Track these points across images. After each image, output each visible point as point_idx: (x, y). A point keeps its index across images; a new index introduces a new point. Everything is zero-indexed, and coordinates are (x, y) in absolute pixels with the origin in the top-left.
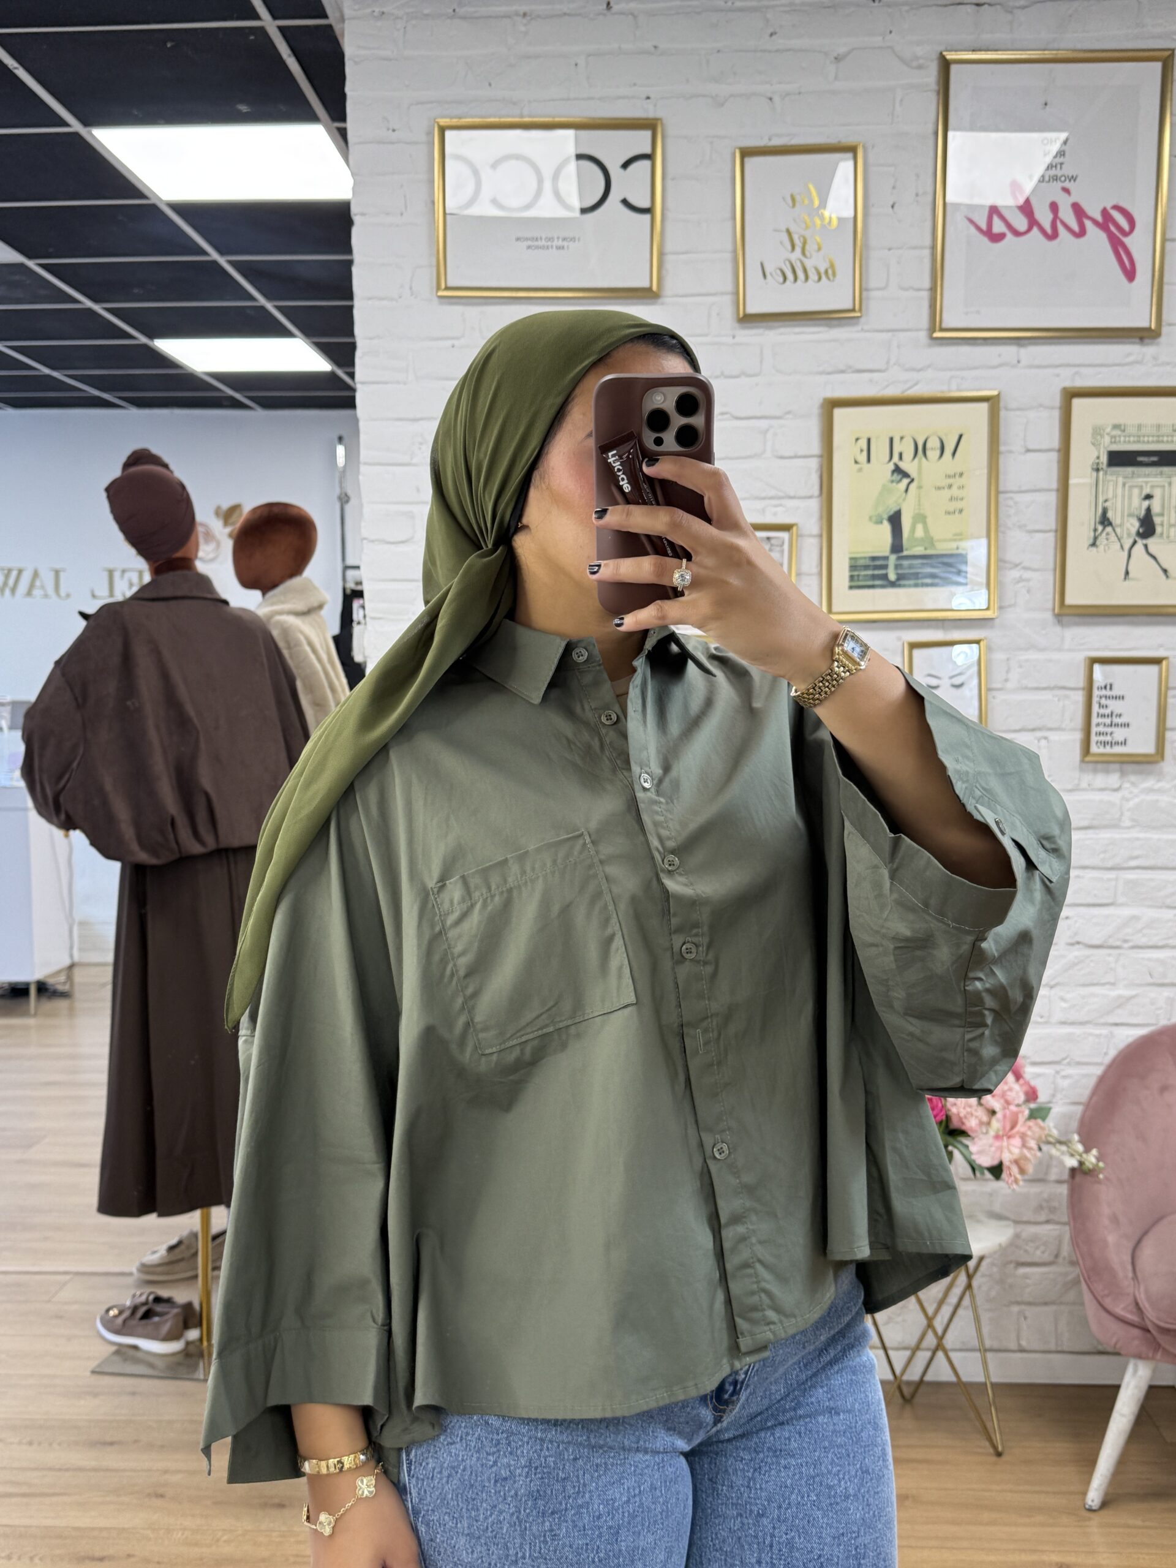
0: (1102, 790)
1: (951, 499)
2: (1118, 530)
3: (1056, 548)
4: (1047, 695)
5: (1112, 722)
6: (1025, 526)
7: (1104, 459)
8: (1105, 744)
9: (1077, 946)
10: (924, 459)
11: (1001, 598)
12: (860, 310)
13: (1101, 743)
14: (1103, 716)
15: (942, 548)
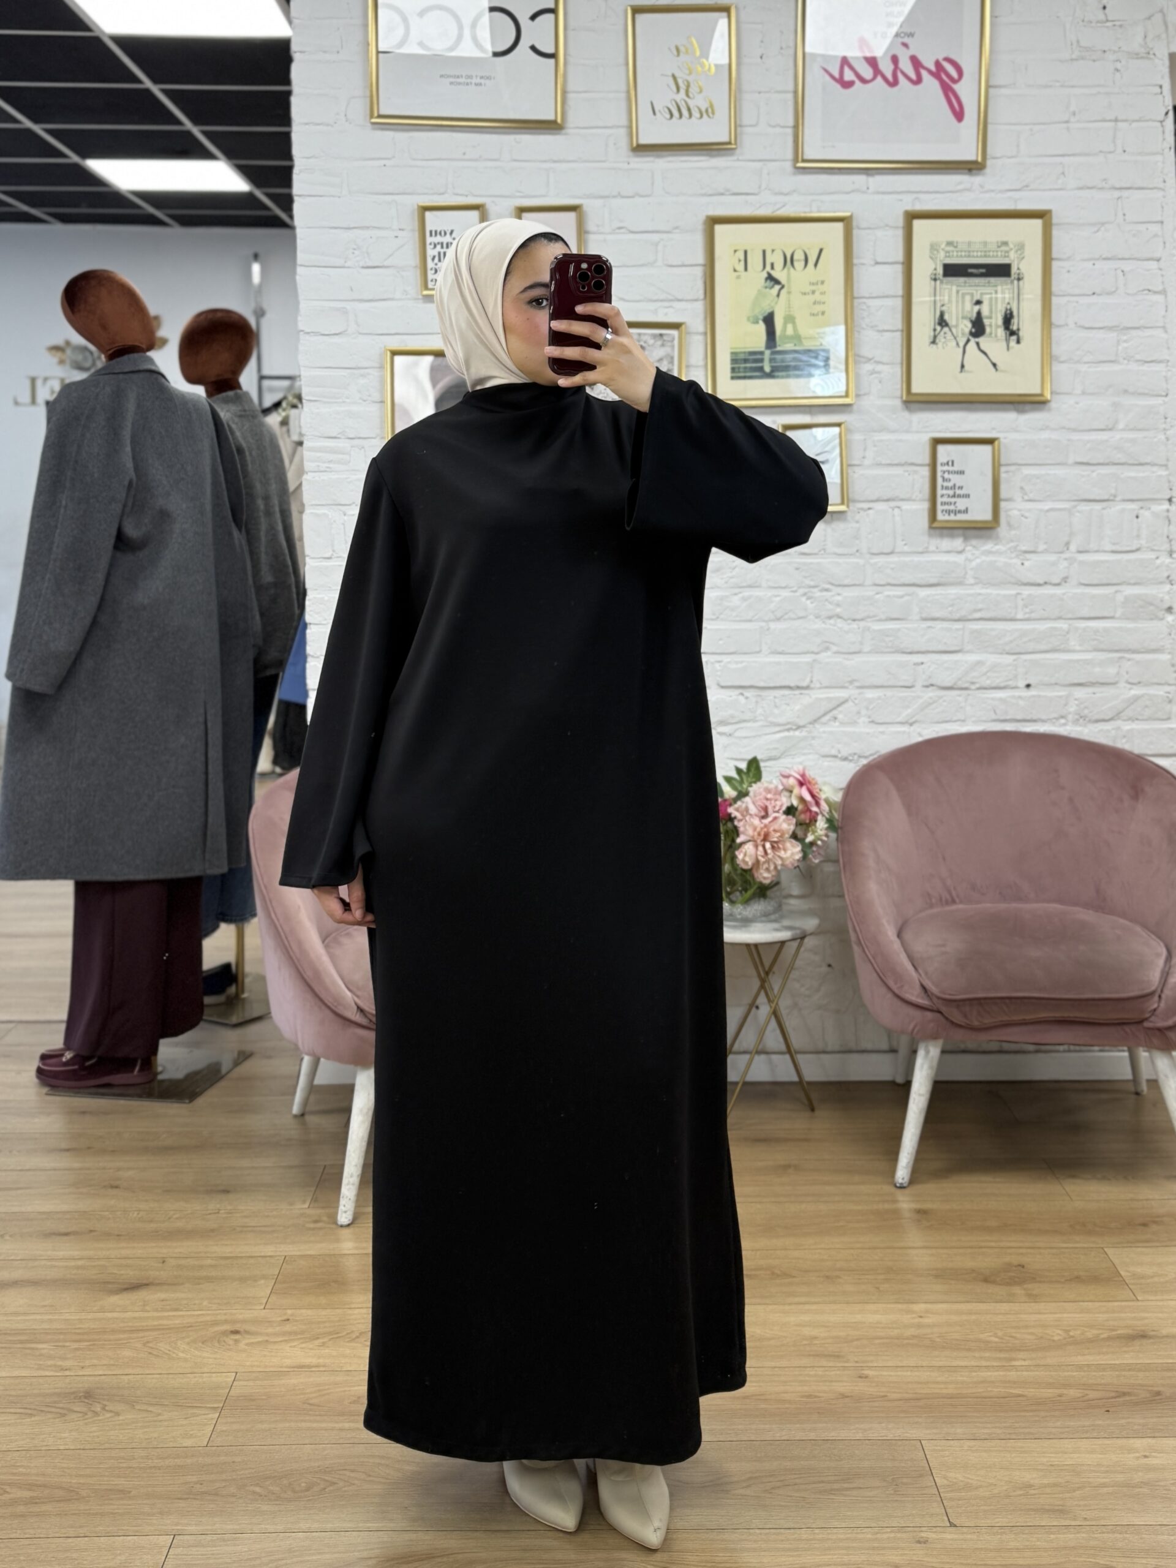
0: (948, 552)
1: (815, 303)
2: (954, 330)
3: (902, 346)
4: (899, 471)
5: (955, 493)
6: (876, 326)
7: (940, 271)
8: (949, 512)
9: (931, 688)
10: (792, 269)
11: (857, 387)
12: (736, 144)
13: (946, 511)
14: (947, 488)
15: (808, 345)
